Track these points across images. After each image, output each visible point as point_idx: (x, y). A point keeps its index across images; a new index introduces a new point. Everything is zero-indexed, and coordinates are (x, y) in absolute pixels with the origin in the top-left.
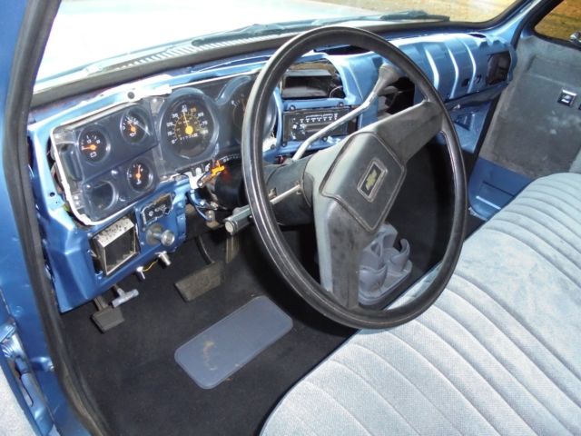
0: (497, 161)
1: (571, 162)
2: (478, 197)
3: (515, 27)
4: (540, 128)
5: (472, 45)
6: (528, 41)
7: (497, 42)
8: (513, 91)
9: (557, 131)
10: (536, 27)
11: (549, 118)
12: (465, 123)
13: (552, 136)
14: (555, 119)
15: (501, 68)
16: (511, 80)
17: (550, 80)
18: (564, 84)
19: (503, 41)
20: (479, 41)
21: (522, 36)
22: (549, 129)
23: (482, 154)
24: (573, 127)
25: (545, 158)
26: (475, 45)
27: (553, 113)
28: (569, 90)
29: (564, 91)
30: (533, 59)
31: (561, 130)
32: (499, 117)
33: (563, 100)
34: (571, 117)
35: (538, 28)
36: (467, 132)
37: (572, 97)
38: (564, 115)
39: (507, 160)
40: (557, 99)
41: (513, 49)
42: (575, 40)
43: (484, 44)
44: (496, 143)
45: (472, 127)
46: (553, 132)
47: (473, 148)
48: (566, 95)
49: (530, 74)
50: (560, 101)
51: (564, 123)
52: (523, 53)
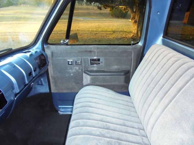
0: (59, 91)
1: (83, 82)
2: (59, 106)
3: (41, 44)
4: (67, 75)
5: (26, 58)
6: (48, 47)
7: (36, 52)
8: (51, 66)
9: (73, 74)
10: (48, 41)
11: (68, 71)
12: (40, 83)
13: (72, 76)
14: (70, 70)
15: (43, 60)
16: (49, 62)
17: (61, 58)
18: (67, 58)
19: (38, 50)
20: (28, 55)
21: (45, 46)
22: (70, 75)
23: (52, 91)
24: (77, 71)
25: (74, 84)
26: (27, 57)
27: (69, 68)
28: (70, 59)
29: (68, 60)
30: (52, 53)
31: (74, 73)
32: (51, 77)
33: (70, 63)
34: (75, 68)
35: (49, 41)
36: (43, 86)
37: (72, 61)
38: (73, 68)
39: (62, 90)
40: (67, 64)
41: (43, 52)
42: (63, 43)
43: (31, 55)
44: (56, 86)
45: (43, 84)
46: (72, 75)
47: (48, 91)
48: (69, 61)
49: (54, 58)
50: (69, 64)
51: (74, 71)
52: (48, 52)
